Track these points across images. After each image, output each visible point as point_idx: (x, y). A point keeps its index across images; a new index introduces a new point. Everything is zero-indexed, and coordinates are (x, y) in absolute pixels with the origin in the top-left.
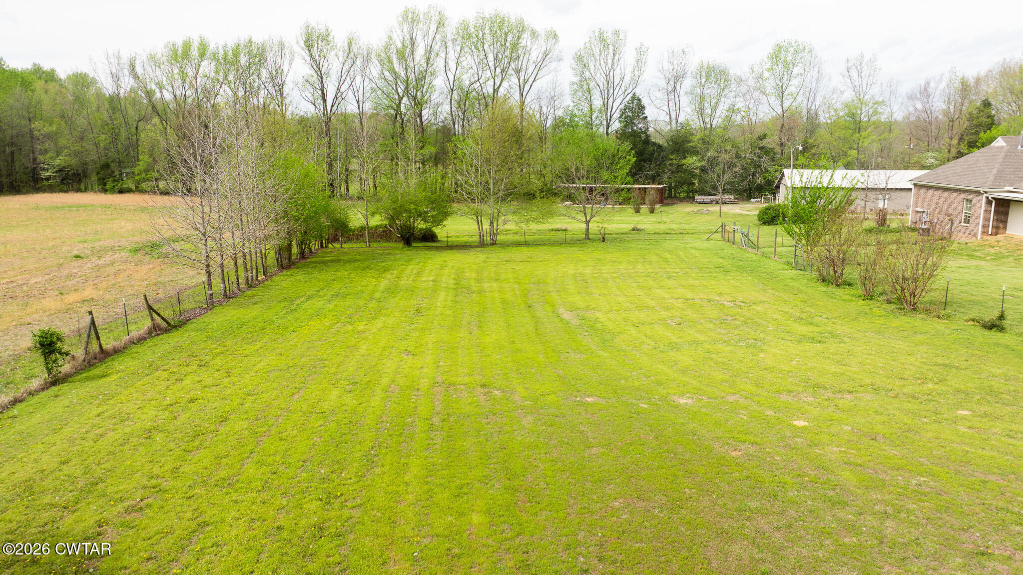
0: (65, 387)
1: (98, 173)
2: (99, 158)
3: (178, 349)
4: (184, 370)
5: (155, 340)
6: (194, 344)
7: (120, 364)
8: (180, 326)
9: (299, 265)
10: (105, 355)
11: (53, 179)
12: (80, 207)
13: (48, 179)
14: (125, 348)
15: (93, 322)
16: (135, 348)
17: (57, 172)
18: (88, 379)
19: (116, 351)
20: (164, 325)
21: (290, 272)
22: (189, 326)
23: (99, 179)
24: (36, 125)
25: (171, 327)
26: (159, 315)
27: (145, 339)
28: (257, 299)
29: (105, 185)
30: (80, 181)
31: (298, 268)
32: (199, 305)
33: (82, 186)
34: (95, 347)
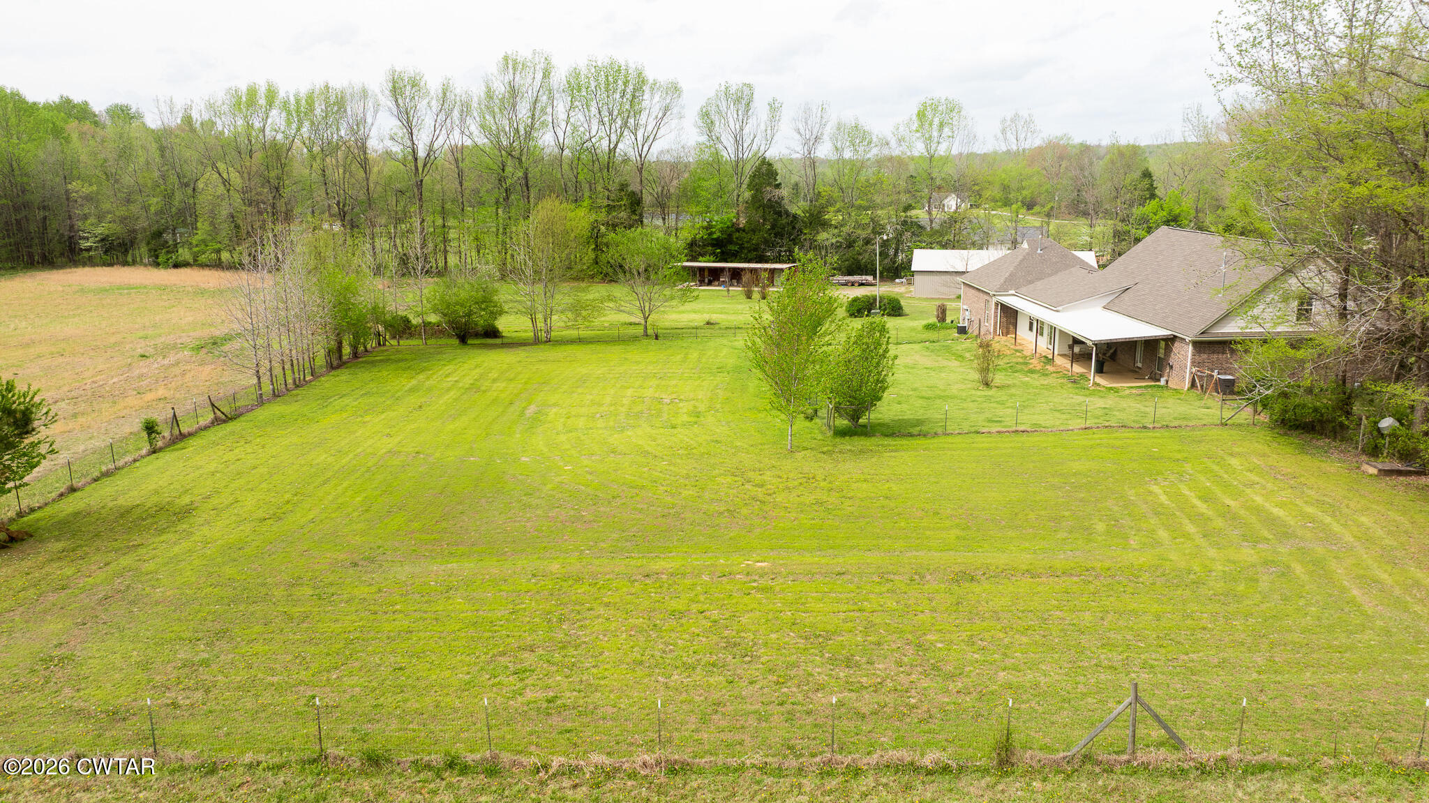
0: (161, 454)
1: (148, 243)
2: (149, 225)
3: (232, 433)
4: (235, 445)
5: (217, 428)
6: (244, 430)
7: (193, 443)
8: (235, 419)
9: (349, 365)
10: (183, 437)
11: (95, 250)
12: (133, 289)
13: (89, 249)
14: (196, 432)
15: (175, 415)
16: (203, 433)
17: (99, 242)
18: (173, 450)
19: (190, 434)
20: (224, 417)
21: (338, 372)
22: (242, 418)
23: (150, 250)
24: (74, 185)
25: (228, 419)
26: (219, 410)
27: (209, 427)
28: (300, 397)
29: (157, 257)
30: (126, 251)
31: (347, 368)
32: (252, 402)
33: (129, 259)
34: (176, 432)
